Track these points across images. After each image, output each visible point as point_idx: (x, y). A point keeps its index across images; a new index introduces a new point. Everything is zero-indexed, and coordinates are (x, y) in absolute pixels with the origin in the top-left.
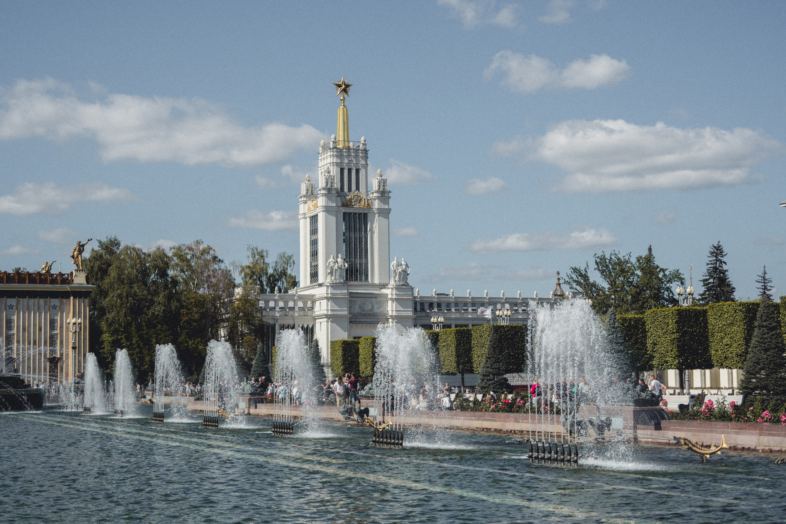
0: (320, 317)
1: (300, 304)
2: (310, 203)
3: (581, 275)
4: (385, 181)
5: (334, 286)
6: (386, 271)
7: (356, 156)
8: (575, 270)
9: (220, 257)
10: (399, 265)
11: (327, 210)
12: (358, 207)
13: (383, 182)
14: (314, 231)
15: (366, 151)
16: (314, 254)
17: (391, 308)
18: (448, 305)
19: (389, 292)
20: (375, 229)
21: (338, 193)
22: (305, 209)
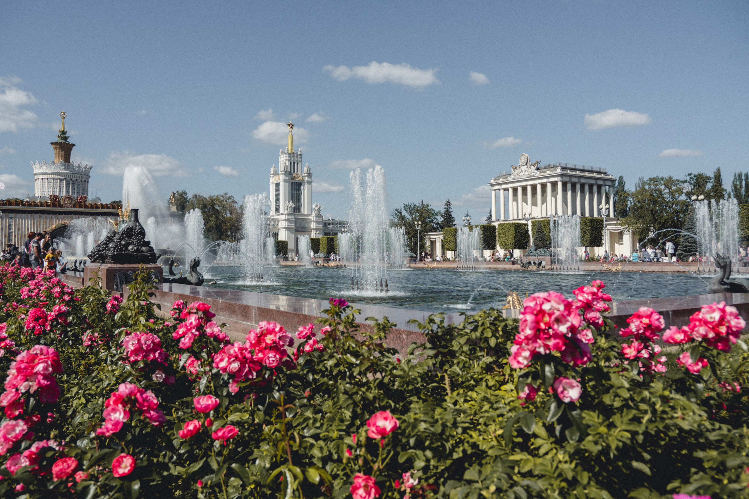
0: (282, 228)
1: (272, 223)
2: (275, 177)
3: (398, 212)
4: (310, 169)
5: (289, 215)
6: (310, 209)
7: (297, 157)
8: (396, 210)
9: (236, 200)
10: (317, 206)
11: (285, 180)
12: (297, 180)
13: (309, 169)
14: (277, 190)
15: (301, 155)
16: (277, 200)
17: (313, 225)
18: (337, 224)
19: (312, 218)
20: (305, 190)
21: (289, 173)
22: (273, 180)
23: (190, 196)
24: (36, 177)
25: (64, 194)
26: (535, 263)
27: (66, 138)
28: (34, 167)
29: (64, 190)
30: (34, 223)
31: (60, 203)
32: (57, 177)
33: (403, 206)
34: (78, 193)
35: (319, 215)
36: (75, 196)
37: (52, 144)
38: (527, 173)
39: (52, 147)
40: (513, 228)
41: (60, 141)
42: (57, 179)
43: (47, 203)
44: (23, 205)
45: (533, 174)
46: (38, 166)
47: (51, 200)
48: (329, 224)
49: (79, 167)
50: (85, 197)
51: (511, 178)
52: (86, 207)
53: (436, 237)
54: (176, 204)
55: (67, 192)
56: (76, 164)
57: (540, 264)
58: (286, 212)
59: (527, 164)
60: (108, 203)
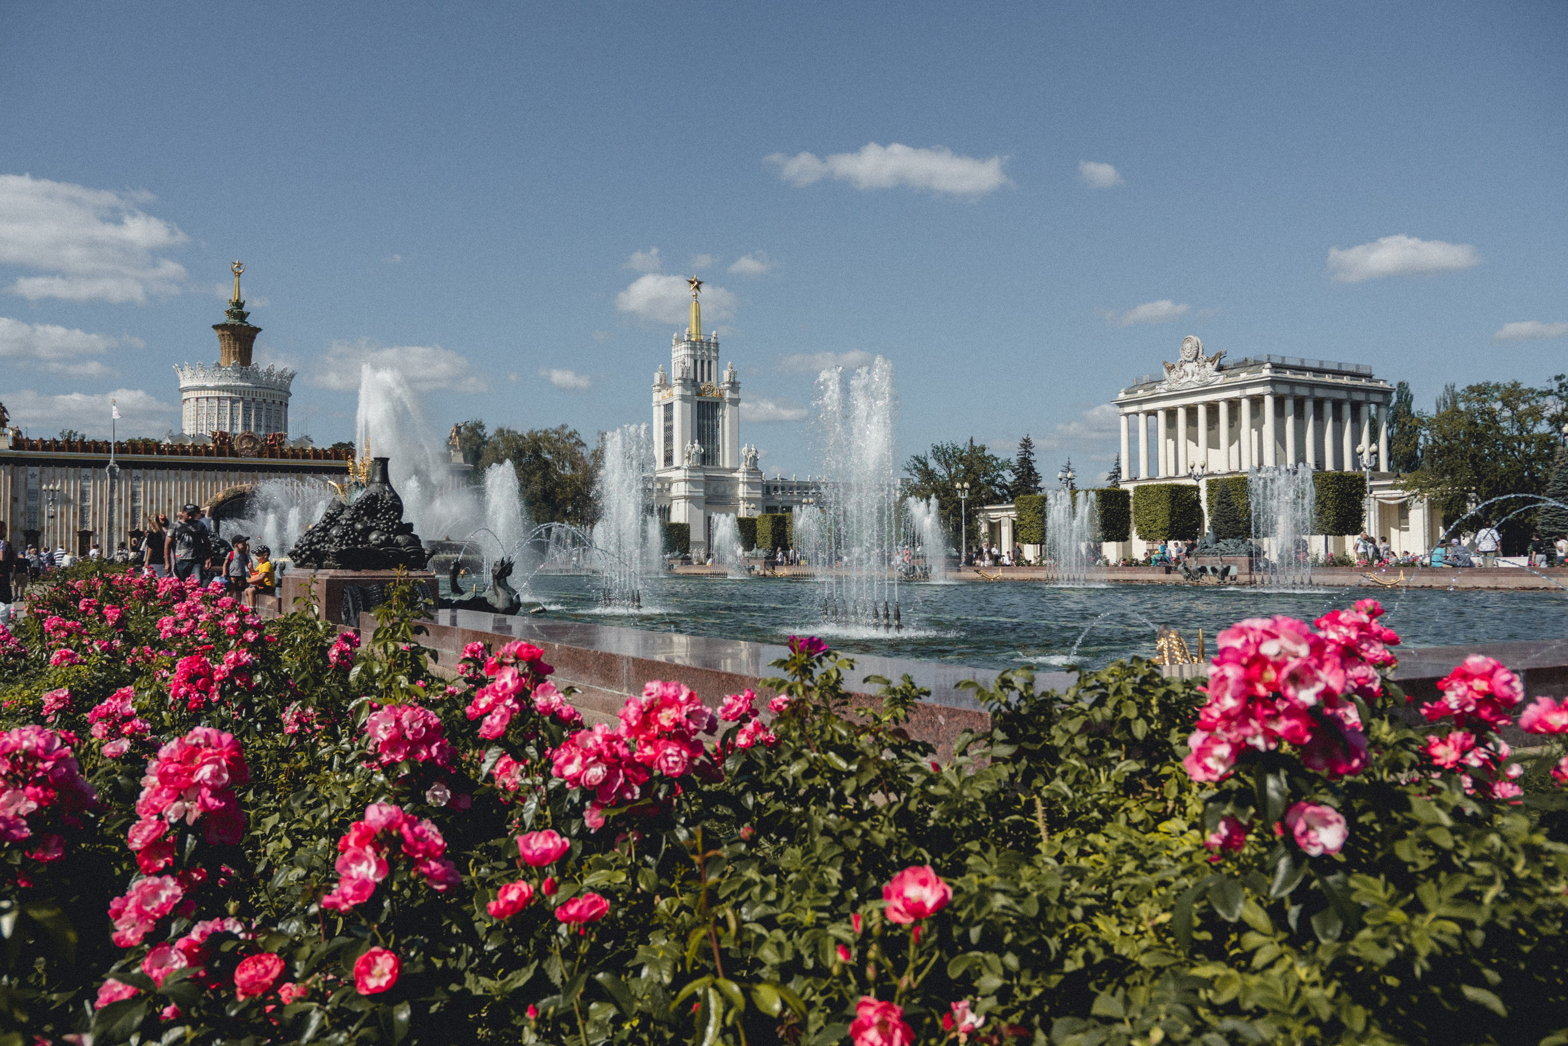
0: (678, 498)
1: (659, 486)
2: (665, 392)
3: (920, 462)
4: (735, 374)
5: (692, 469)
6: (736, 456)
7: (709, 349)
8: (917, 458)
9: (584, 441)
10: (749, 451)
11: (684, 398)
12: (709, 396)
13: (733, 374)
14: (668, 418)
15: (717, 344)
16: (668, 439)
17: (742, 491)
18: (791, 488)
19: (740, 476)
20: (726, 417)
21: (692, 383)
22: (659, 397)
23: (490, 432)
24: (185, 395)
25: (239, 430)
26: (1214, 570)
27: (242, 316)
28: (180, 374)
29: (240, 421)
30: (182, 488)
31: (231, 448)
32: (226, 394)
33: (929, 450)
34: (268, 427)
35: (754, 469)
36: (262, 433)
37: (216, 327)
38: (1196, 378)
39: (216, 334)
40: (1165, 495)
41: (232, 321)
42: (225, 398)
43: (206, 447)
44: (161, 452)
45: (1210, 379)
46: (188, 373)
47: (215, 442)
48: (776, 489)
49: (269, 374)
50: (281, 436)
51: (1161, 390)
52: (284, 455)
53: (1000, 514)
54: (463, 449)
55: (246, 425)
56: (263, 368)
57: (1226, 571)
58: (686, 464)
59: (1196, 358)
60: (327, 446)
